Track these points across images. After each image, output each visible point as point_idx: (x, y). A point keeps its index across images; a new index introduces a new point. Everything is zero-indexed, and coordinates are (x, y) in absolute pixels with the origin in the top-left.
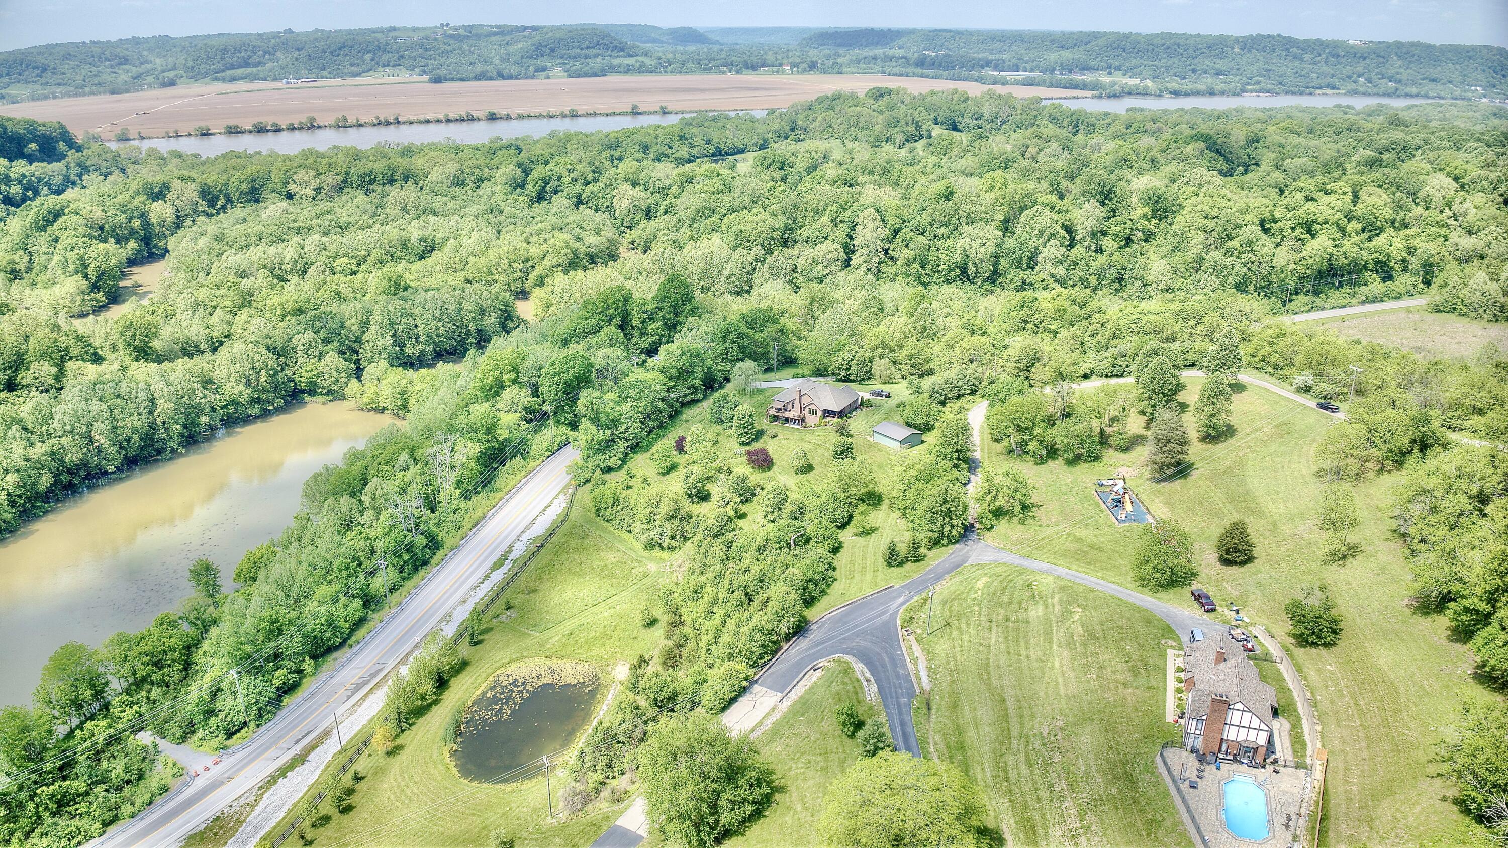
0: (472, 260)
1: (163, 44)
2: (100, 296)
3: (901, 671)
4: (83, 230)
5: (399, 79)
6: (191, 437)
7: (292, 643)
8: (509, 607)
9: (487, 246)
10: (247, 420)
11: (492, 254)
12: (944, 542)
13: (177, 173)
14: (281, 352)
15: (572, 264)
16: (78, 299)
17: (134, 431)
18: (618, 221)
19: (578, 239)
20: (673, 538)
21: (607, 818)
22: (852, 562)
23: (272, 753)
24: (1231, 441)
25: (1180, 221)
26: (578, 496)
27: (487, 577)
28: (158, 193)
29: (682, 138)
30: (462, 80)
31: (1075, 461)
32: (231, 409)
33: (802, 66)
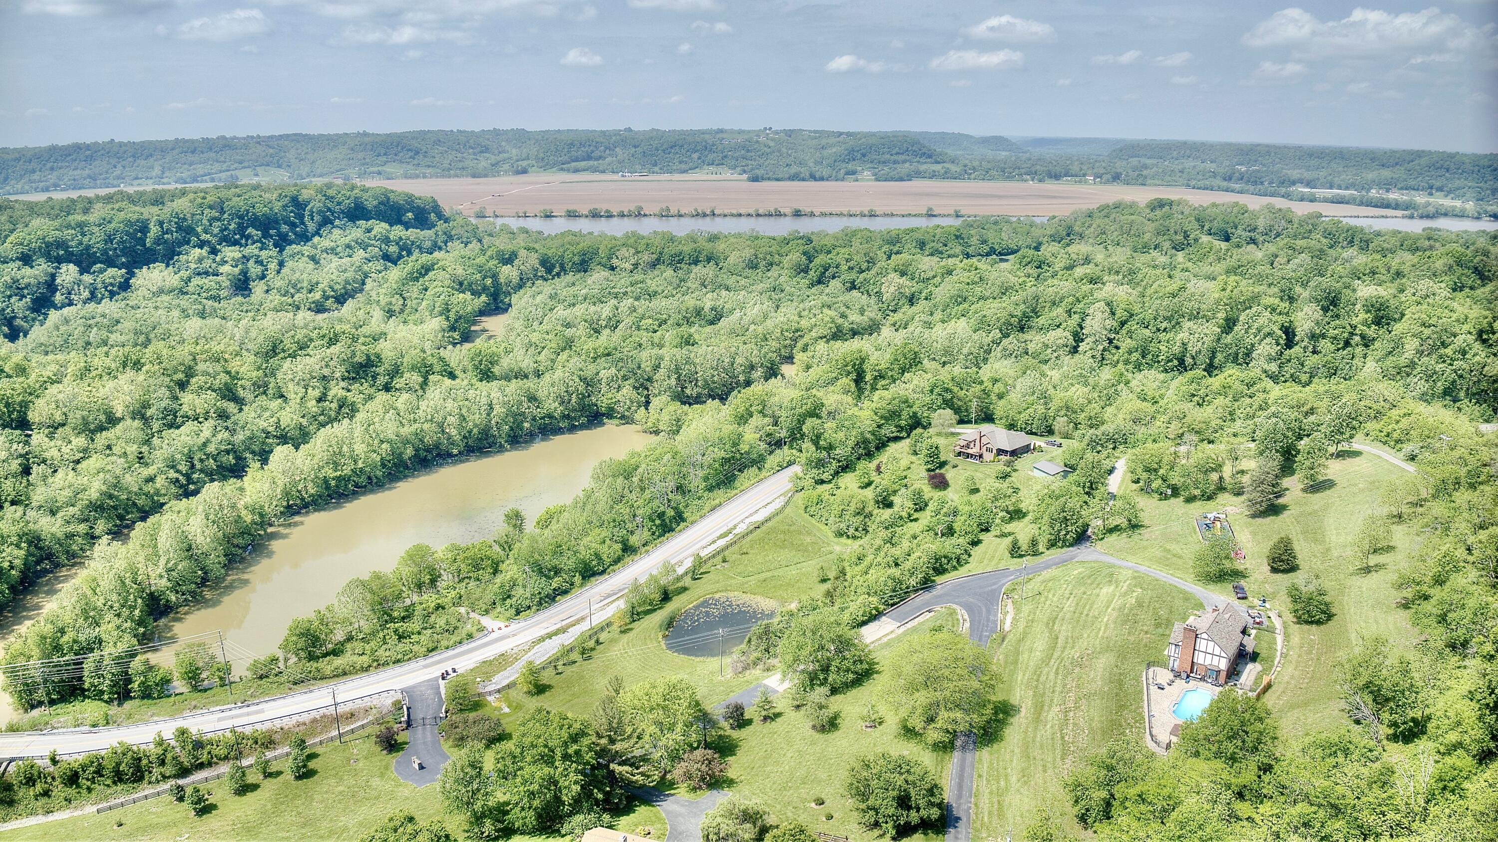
0: (752, 327)
1: (520, 137)
2: (456, 335)
3: (992, 618)
4: (447, 283)
5: (723, 176)
6: (515, 437)
7: (568, 562)
8: (724, 561)
9: (766, 317)
10: (558, 431)
11: (769, 323)
12: (1060, 544)
13: (522, 244)
14: (589, 383)
15: (837, 335)
16: (440, 335)
17: (476, 426)
18: (885, 306)
19: (843, 316)
20: (857, 530)
21: (757, 679)
22: (985, 553)
23: (545, 625)
24: (1328, 492)
25: (1398, 328)
26: (795, 498)
27: (714, 542)
28: (508, 259)
29: (957, 237)
30: (777, 180)
31: (1190, 500)
32: (547, 421)
33: (1105, 177)
